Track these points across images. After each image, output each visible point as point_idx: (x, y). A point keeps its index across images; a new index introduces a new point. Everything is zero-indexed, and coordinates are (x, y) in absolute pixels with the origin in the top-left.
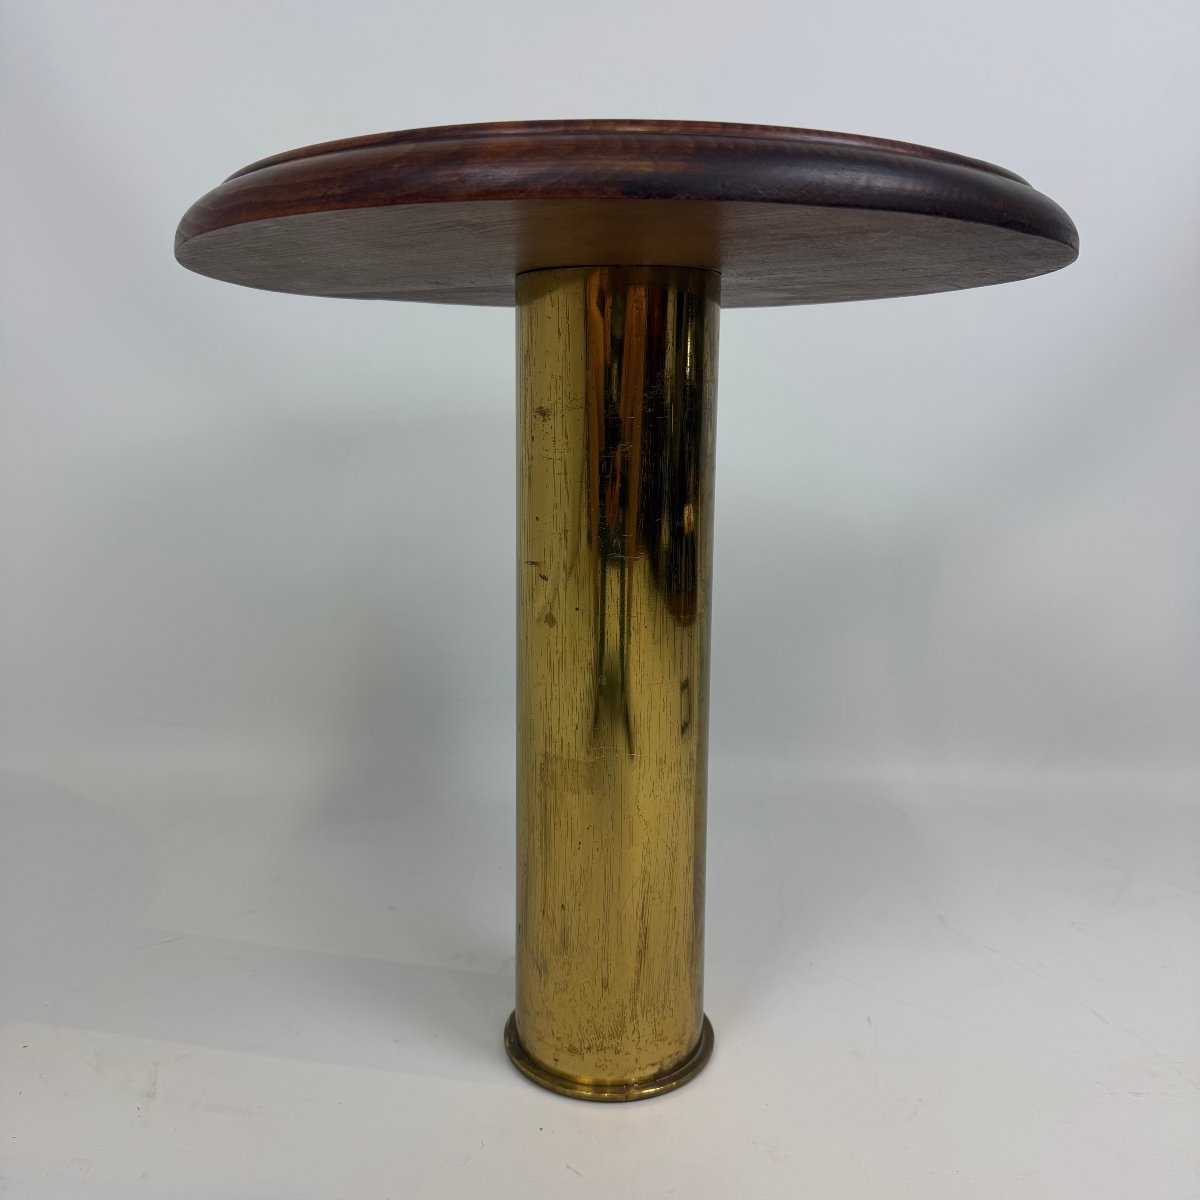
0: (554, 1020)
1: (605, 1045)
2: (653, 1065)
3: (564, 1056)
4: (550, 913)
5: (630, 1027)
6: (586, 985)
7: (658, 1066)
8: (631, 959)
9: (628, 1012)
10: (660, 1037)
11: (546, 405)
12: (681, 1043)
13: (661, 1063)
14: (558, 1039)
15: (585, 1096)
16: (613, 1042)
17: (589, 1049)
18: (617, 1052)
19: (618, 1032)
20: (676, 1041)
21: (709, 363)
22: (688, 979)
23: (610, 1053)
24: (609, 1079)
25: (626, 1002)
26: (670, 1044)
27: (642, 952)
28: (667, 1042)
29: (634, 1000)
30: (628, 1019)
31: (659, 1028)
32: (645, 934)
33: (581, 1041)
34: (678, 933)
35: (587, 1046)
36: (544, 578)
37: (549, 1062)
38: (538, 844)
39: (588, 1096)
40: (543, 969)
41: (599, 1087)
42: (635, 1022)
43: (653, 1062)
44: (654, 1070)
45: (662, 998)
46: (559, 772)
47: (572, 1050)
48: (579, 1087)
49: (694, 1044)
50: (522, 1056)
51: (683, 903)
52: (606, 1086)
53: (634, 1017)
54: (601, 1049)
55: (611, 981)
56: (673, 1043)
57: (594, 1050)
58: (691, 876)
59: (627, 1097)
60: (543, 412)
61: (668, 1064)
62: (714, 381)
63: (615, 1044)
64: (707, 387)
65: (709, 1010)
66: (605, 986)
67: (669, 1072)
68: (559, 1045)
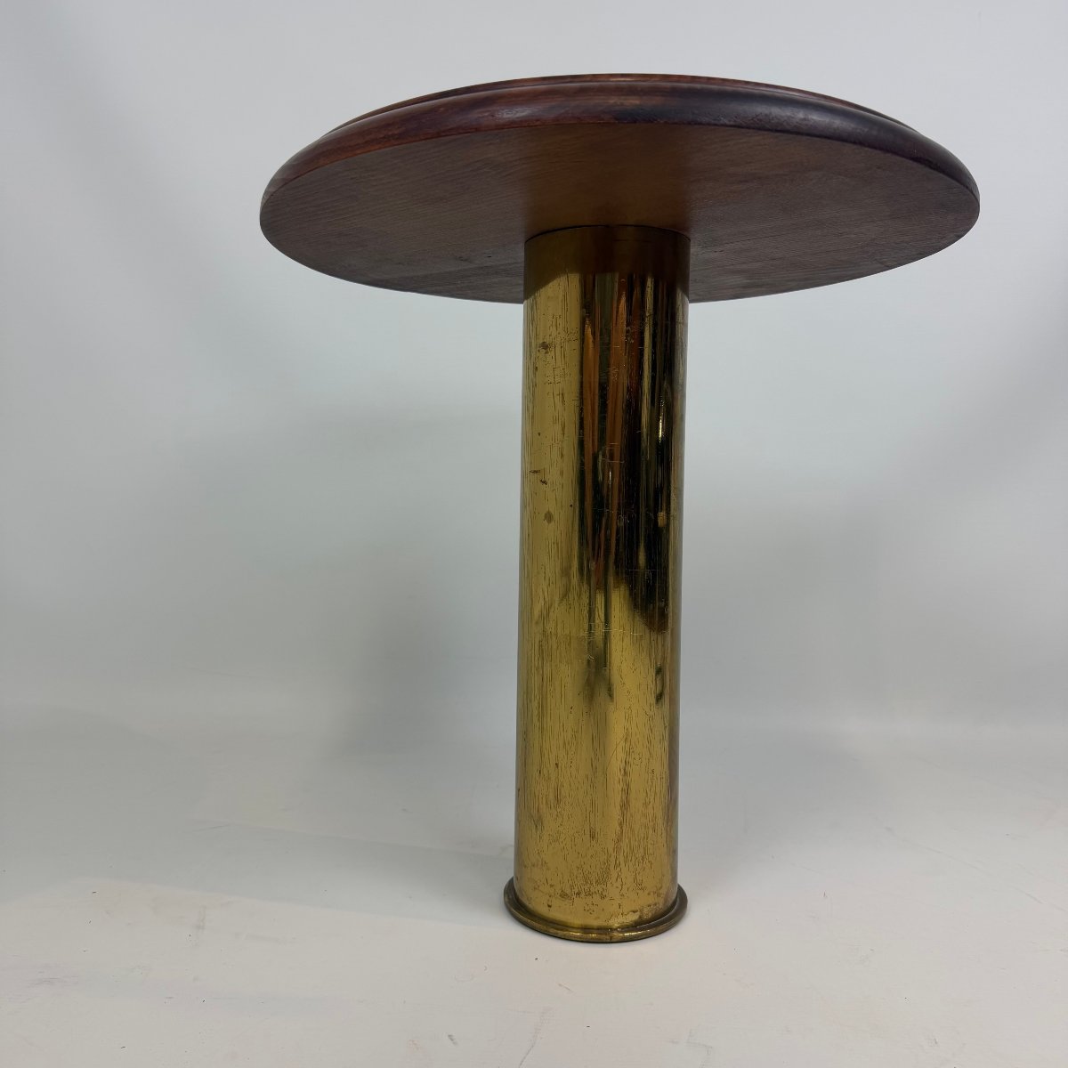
0: (548, 869)
1: (592, 890)
2: (634, 912)
3: (556, 902)
4: (545, 772)
5: (614, 875)
6: (577, 835)
7: (638, 913)
8: (616, 812)
9: (613, 859)
10: (640, 886)
11: (548, 341)
12: (659, 895)
13: (641, 911)
14: (552, 886)
15: (575, 937)
16: (599, 888)
17: (578, 894)
18: (603, 897)
19: (603, 879)
20: (654, 893)
21: (680, 307)
22: (664, 835)
23: (596, 898)
24: (596, 923)
25: (611, 850)
26: (649, 894)
27: (625, 805)
28: (646, 892)
29: (617, 849)
30: (612, 868)
31: (639, 878)
32: (627, 791)
33: (572, 887)
34: (655, 793)
35: (576, 891)
36: (544, 482)
37: (542, 909)
38: (536, 713)
39: (577, 937)
40: (539, 822)
41: (586, 929)
42: (618, 869)
43: (633, 909)
44: (635, 917)
45: (642, 850)
46: (555, 647)
47: (564, 895)
48: (570, 929)
49: (671, 902)
50: (519, 907)
51: (660, 767)
52: (593, 929)
53: (617, 865)
54: (589, 894)
55: (598, 830)
56: (652, 894)
57: (583, 895)
58: (666, 744)
59: (611, 938)
60: (545, 346)
61: (648, 914)
62: (685, 324)
63: (601, 890)
64: (679, 327)
65: (682, 881)
66: (593, 836)
67: (649, 921)
68: (552, 890)
